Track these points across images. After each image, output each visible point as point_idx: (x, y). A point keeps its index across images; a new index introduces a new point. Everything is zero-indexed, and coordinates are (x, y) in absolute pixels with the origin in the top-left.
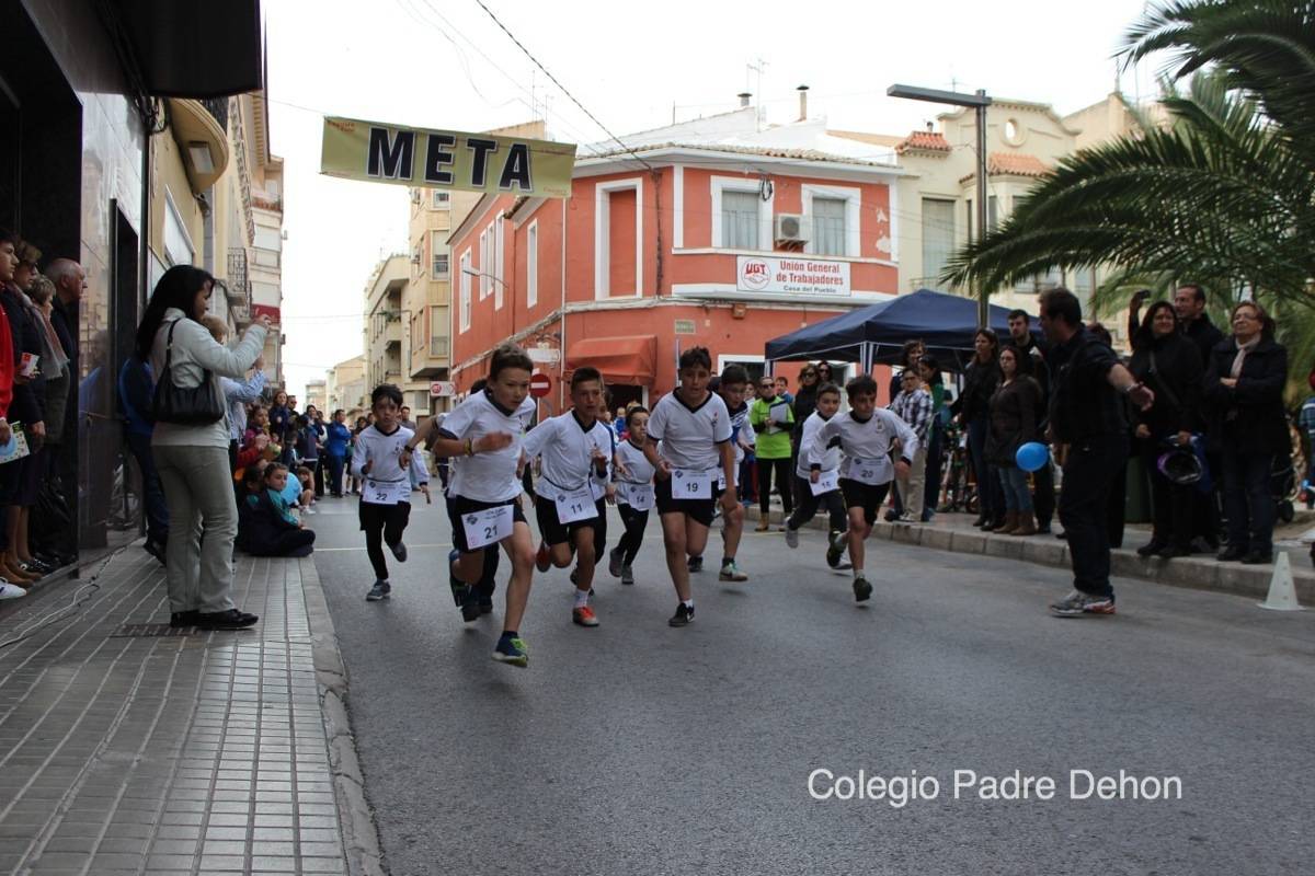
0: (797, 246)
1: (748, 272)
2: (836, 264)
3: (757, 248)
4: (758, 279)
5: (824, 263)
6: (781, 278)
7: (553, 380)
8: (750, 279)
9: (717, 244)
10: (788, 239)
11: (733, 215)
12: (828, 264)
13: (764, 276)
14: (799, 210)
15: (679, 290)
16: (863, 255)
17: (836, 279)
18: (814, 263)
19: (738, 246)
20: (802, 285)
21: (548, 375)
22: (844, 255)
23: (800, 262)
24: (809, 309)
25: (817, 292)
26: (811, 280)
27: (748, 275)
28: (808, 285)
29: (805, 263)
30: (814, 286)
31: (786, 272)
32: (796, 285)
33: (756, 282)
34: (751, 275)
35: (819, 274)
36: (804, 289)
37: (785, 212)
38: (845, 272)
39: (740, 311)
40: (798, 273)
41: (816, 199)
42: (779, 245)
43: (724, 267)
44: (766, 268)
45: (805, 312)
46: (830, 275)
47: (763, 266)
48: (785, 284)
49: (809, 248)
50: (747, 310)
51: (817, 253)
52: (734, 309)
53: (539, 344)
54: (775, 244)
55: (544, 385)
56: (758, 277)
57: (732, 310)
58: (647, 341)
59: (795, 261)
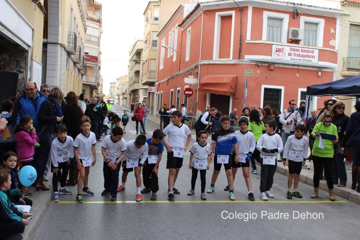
0: (297, 42)
1: (277, 51)
2: (313, 50)
3: (280, 42)
4: (281, 55)
5: (308, 49)
6: (290, 54)
7: (194, 91)
8: (277, 54)
9: (264, 39)
10: (294, 38)
11: (271, 28)
12: (310, 50)
13: (283, 54)
14: (299, 27)
15: (248, 57)
16: (323, 47)
17: (312, 56)
18: (304, 49)
19: (273, 41)
20: (298, 58)
21: (192, 88)
22: (316, 46)
23: (298, 48)
24: (300, 68)
25: (304, 61)
26: (302, 56)
27: (276, 53)
28: (301, 58)
29: (300, 49)
30: (303, 59)
31: (292, 52)
32: (296, 58)
33: (279, 56)
34: (278, 53)
35: (306, 54)
36: (299, 60)
37: (293, 27)
38: (316, 53)
39: (272, 67)
40: (297, 53)
41: (306, 23)
42: (289, 41)
43: (267, 49)
44: (284, 50)
45: (298, 69)
46: (310, 54)
47: (283, 49)
48: (291, 57)
49: (302, 43)
50: (275, 67)
51: (305, 45)
52: (269, 66)
53: (189, 76)
54: (288, 40)
55: (191, 93)
56: (281, 54)
57: (269, 67)
58: (233, 78)
59: (296, 48)
